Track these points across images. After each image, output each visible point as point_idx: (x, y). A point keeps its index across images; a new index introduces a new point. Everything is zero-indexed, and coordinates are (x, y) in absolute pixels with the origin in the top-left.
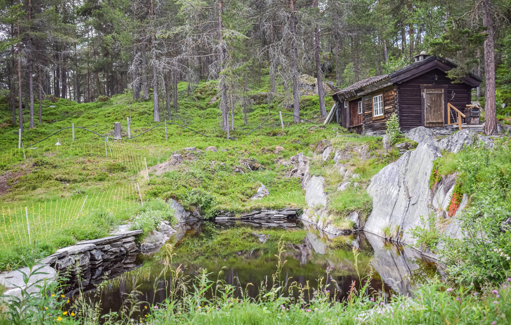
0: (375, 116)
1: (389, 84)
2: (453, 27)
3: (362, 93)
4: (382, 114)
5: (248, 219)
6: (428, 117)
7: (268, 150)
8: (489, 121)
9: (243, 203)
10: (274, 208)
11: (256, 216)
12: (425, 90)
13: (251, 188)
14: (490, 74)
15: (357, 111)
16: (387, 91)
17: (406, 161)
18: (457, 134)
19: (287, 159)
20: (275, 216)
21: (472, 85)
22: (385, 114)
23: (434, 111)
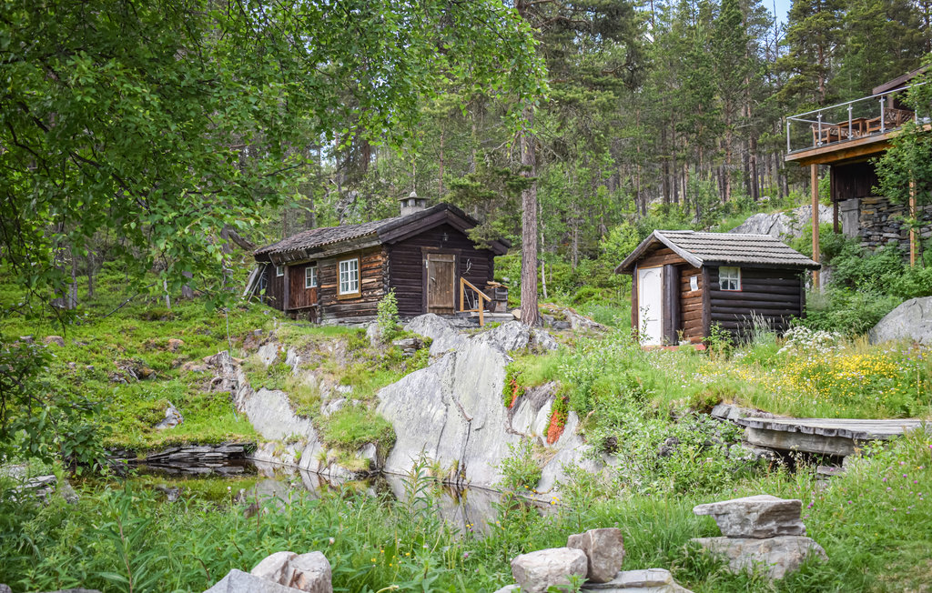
0: (342, 293)
1: (375, 243)
2: (487, 163)
3: (321, 255)
4: (357, 291)
5: (158, 461)
6: (432, 298)
7: (156, 346)
8: (527, 308)
9: (146, 435)
10: (205, 443)
11: (172, 456)
12: (428, 255)
13: (154, 410)
14: (531, 237)
15: (303, 283)
16: (366, 254)
17: (450, 367)
18: (504, 328)
19: (197, 360)
20: (207, 455)
21: (496, 252)
22: (362, 291)
23: (441, 290)
